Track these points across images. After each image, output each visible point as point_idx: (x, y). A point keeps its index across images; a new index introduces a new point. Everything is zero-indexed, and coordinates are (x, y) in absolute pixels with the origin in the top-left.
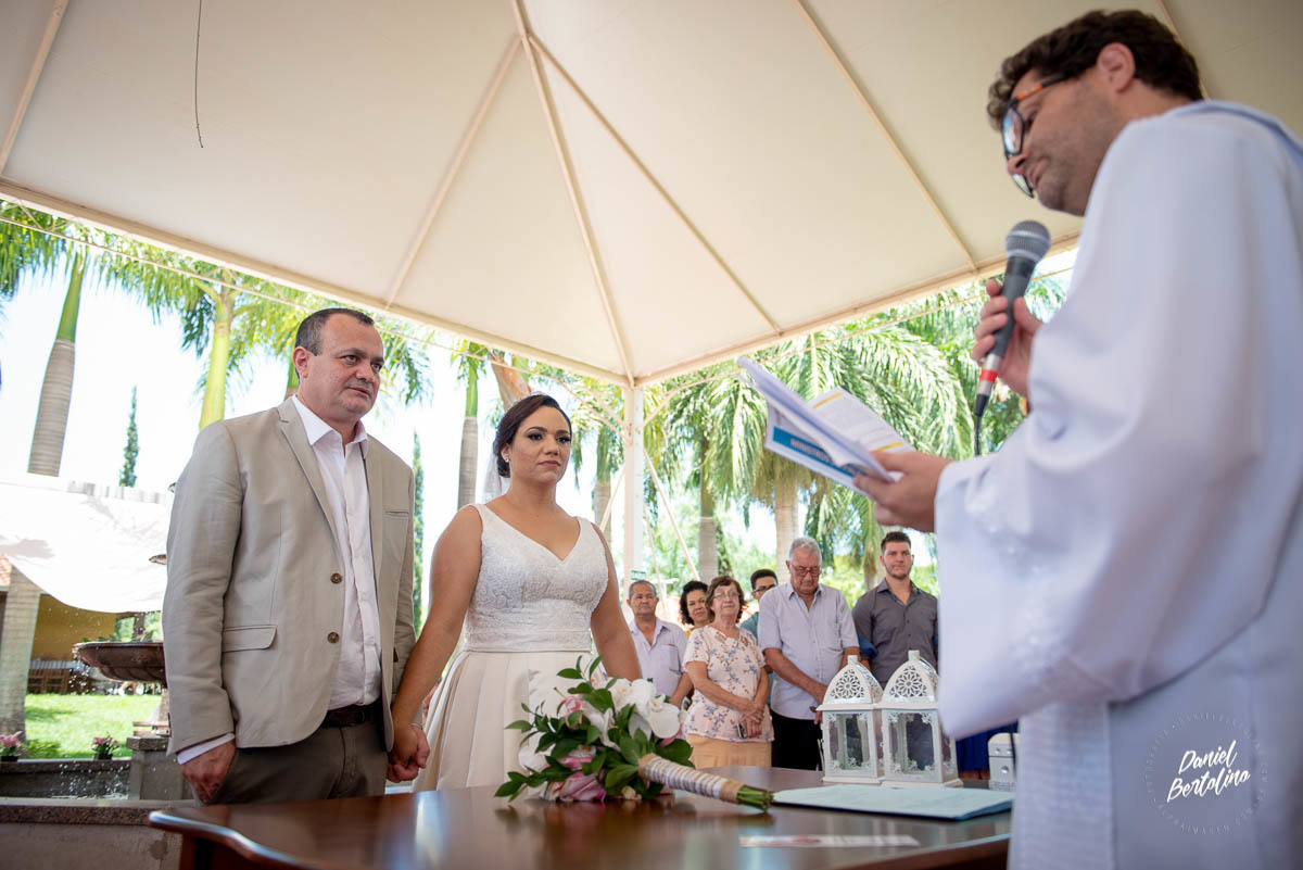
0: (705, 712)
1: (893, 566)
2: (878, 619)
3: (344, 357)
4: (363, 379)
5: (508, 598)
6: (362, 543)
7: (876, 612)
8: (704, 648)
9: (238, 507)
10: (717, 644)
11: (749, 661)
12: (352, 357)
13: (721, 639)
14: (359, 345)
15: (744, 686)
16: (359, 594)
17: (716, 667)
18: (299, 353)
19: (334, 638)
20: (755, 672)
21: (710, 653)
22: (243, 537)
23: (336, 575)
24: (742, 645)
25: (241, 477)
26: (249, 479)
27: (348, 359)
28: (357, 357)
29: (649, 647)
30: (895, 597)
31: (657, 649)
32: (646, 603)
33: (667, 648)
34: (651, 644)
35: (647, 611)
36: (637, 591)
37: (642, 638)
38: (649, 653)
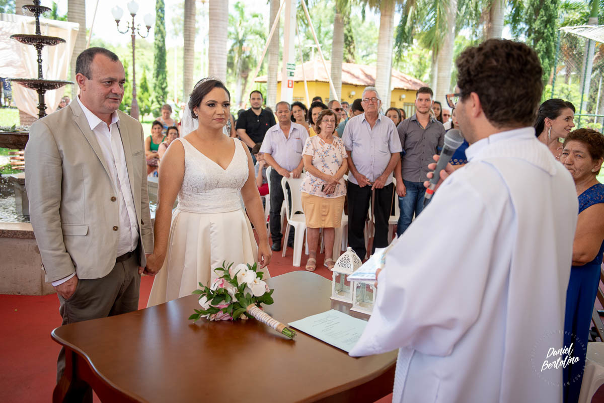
0: (310, 182)
1: (420, 107)
2: (408, 136)
3: (105, 82)
4: (116, 94)
5: (198, 189)
6: (124, 177)
7: (408, 132)
8: (311, 147)
9: (60, 168)
10: (319, 147)
11: (336, 157)
12: (109, 82)
13: (322, 144)
14: (112, 76)
15: (331, 169)
16: (126, 204)
17: (317, 159)
18: (79, 77)
19: (116, 228)
20: (338, 162)
21: (315, 150)
22: (64, 181)
23: (113, 197)
24: (333, 147)
25: (59, 152)
26: (64, 153)
27: (107, 83)
28: (111, 82)
29: (286, 140)
30: (420, 124)
31: (290, 141)
32: (284, 116)
33: (296, 140)
34: (287, 138)
35: (285, 120)
36: (280, 109)
37: (282, 134)
38: (286, 143)
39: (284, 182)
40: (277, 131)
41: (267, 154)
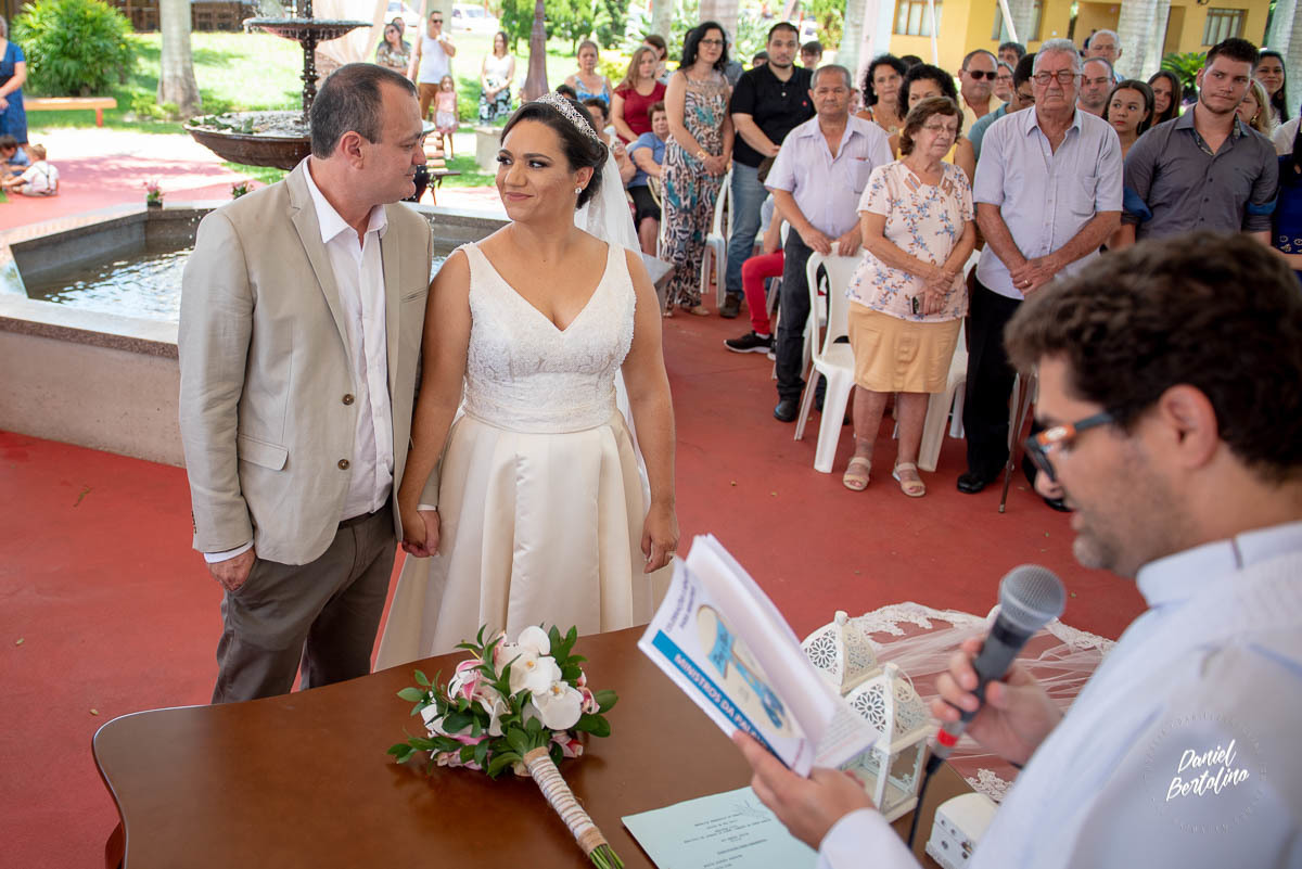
0: (875, 279)
1: (1213, 95)
2: (1164, 171)
7: (1163, 161)
8: (884, 193)
10: (904, 193)
11: (947, 219)
13: (913, 185)
15: (935, 248)
17: (896, 225)
20: (952, 233)
21: (894, 202)
24: (942, 193)
29: (832, 160)
30: (1201, 139)
31: (841, 163)
32: (832, 101)
33: (855, 163)
34: (834, 155)
35: (834, 110)
36: (822, 82)
37: (824, 145)
38: (830, 168)
39: (812, 267)
40: (811, 136)
41: (781, 191)
